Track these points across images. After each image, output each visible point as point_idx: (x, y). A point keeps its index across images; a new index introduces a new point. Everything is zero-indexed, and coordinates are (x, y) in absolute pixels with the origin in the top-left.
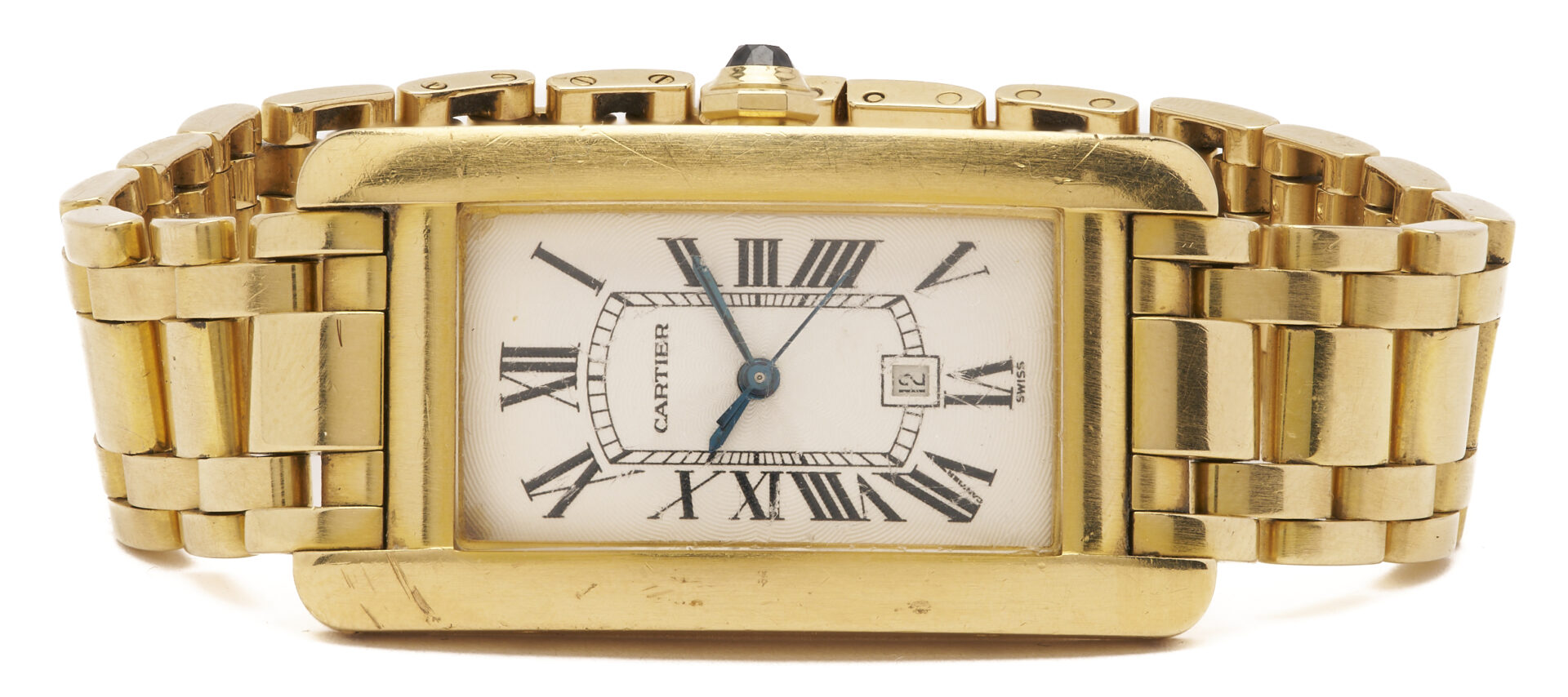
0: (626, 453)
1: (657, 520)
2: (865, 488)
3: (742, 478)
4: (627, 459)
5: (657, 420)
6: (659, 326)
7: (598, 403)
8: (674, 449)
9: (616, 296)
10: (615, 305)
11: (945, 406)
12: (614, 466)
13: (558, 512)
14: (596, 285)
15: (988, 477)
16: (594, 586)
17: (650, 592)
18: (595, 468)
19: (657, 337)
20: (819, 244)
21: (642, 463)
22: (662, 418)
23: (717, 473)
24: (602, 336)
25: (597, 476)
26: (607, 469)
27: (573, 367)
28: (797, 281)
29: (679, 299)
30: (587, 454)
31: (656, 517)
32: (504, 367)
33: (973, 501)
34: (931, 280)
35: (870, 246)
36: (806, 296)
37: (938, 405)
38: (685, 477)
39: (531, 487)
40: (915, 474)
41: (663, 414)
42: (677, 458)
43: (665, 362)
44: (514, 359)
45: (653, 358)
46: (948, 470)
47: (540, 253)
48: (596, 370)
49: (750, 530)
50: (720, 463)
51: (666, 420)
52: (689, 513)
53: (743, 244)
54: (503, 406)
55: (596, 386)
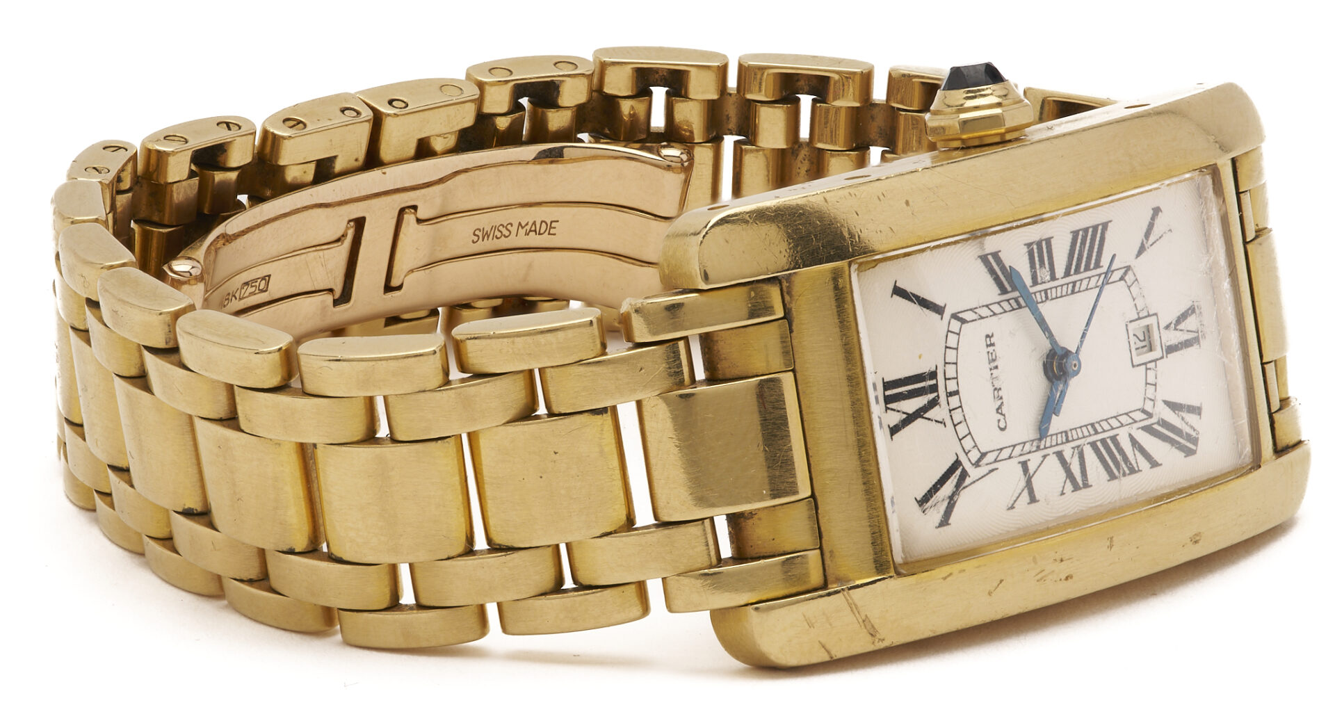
0: (983, 455)
1: (1014, 510)
2: (1134, 442)
3: (1060, 455)
4: (985, 461)
5: (999, 421)
6: (988, 336)
7: (957, 416)
8: (1013, 444)
9: (955, 316)
10: (955, 325)
11: (1167, 357)
12: (979, 469)
13: (945, 522)
14: (939, 310)
15: (1196, 410)
16: (1001, 581)
17: (1040, 576)
18: (964, 475)
19: (988, 346)
20: (1075, 234)
21: (996, 461)
22: (1001, 417)
23: (1045, 457)
24: (951, 355)
25: (968, 481)
26: (973, 473)
27: (934, 388)
28: (1067, 274)
29: (996, 308)
30: (957, 464)
31: (1012, 507)
32: (888, 400)
33: (1194, 434)
34: (1142, 250)
35: (1105, 226)
36: (1074, 283)
37: (1162, 358)
38: (1024, 465)
39: (923, 501)
40: (1164, 423)
41: (1001, 414)
42: (1018, 450)
43: (996, 367)
44: (895, 390)
45: (988, 366)
46: (1177, 412)
47: (899, 292)
48: (952, 386)
49: (1078, 502)
50: (1045, 448)
51: (1004, 419)
52: (1033, 499)
53: (1029, 245)
54: (892, 434)
55: (954, 401)
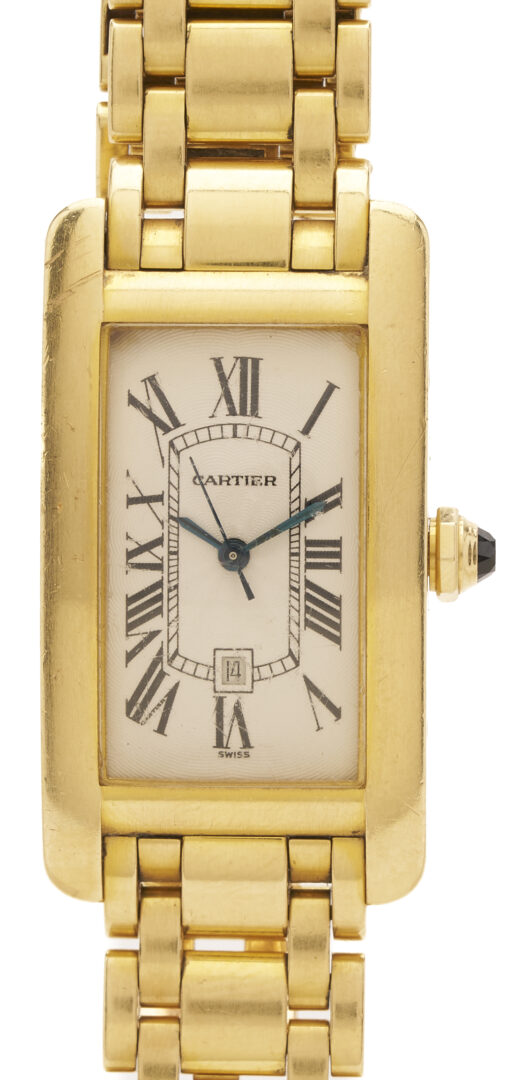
0: (178, 454)
1: (125, 477)
2: (153, 634)
3: (159, 542)
4: (173, 454)
6: (275, 479)
7: (216, 432)
8: (180, 490)
9: (298, 446)
10: (291, 445)
11: (215, 697)
12: (167, 445)
13: (133, 401)
14: (306, 431)
15: (161, 729)
16: (75, 428)
18: (167, 430)
19: (266, 478)
20: (338, 602)
21: (170, 466)
23: (162, 523)
24: (267, 435)
25: (160, 432)
26: (165, 439)
27: (243, 413)
28: (309, 584)
29: (295, 494)
30: (177, 424)
31: (128, 476)
32: (244, 361)
34: (311, 687)
35: (337, 640)
36: (298, 591)
37: (215, 690)
38: (159, 498)
39: (152, 380)
40: (162, 675)
42: (173, 493)
44: (250, 369)
46: (166, 698)
47: (331, 388)
48: (241, 431)
49: (118, 548)
50: (169, 525)
52: (131, 501)
53: (337, 543)
54: (214, 359)
55: (228, 431)
